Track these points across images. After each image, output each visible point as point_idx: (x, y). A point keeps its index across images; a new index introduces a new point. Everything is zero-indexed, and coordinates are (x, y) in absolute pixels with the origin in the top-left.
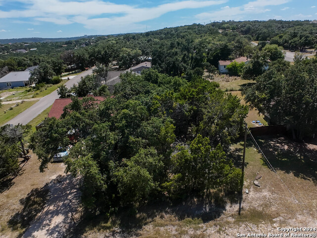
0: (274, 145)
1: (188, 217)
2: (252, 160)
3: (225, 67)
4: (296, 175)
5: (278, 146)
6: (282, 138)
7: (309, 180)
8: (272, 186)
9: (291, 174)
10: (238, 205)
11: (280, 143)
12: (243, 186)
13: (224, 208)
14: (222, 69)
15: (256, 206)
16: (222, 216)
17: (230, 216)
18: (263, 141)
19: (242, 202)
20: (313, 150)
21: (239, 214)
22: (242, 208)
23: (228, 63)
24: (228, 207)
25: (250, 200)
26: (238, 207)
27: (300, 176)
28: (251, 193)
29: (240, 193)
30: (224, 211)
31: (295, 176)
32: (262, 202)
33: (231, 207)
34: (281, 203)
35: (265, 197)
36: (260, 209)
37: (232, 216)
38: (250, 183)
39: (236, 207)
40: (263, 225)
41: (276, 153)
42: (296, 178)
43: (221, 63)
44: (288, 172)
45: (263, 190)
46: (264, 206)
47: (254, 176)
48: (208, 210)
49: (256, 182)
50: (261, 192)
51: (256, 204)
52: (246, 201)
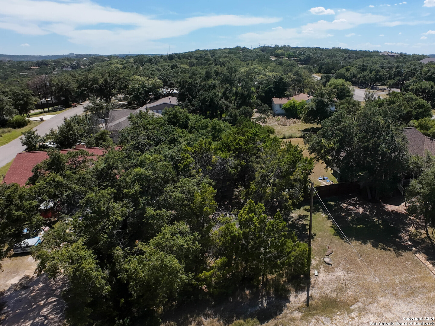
0: (346, 208)
1: (238, 318)
2: (320, 231)
3: (280, 107)
4: (375, 246)
5: (351, 209)
6: (356, 199)
7: (390, 250)
8: (347, 262)
9: (369, 245)
10: (306, 293)
11: (353, 205)
12: (311, 267)
13: (287, 300)
14: (277, 109)
15: (328, 291)
16: (286, 311)
17: (296, 310)
18: (333, 203)
19: (311, 288)
20: (392, 211)
21: (308, 305)
22: (311, 297)
23: (284, 101)
24: (292, 298)
25: (320, 284)
26: (306, 296)
27: (380, 246)
28: (321, 275)
29: (307, 276)
30: (287, 304)
31: (373, 246)
32: (336, 286)
33: (296, 297)
34: (358, 285)
35: (339, 278)
36: (334, 295)
37: (299, 309)
38: (320, 261)
39: (303, 296)
40: (338, 317)
41: (350, 218)
42: (375, 249)
43: (276, 101)
44: (365, 242)
45: (336, 269)
46: (338, 291)
47: (324, 252)
48: (265, 305)
49: (327, 260)
50: (333, 272)
51: (328, 290)
52: (316, 286)
